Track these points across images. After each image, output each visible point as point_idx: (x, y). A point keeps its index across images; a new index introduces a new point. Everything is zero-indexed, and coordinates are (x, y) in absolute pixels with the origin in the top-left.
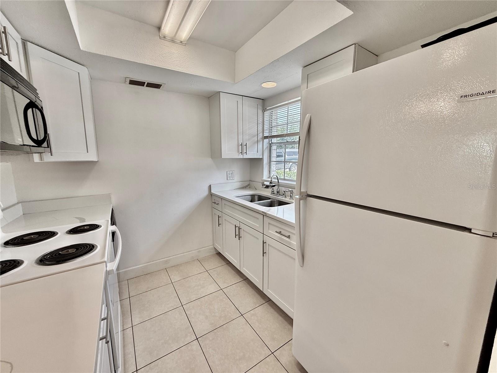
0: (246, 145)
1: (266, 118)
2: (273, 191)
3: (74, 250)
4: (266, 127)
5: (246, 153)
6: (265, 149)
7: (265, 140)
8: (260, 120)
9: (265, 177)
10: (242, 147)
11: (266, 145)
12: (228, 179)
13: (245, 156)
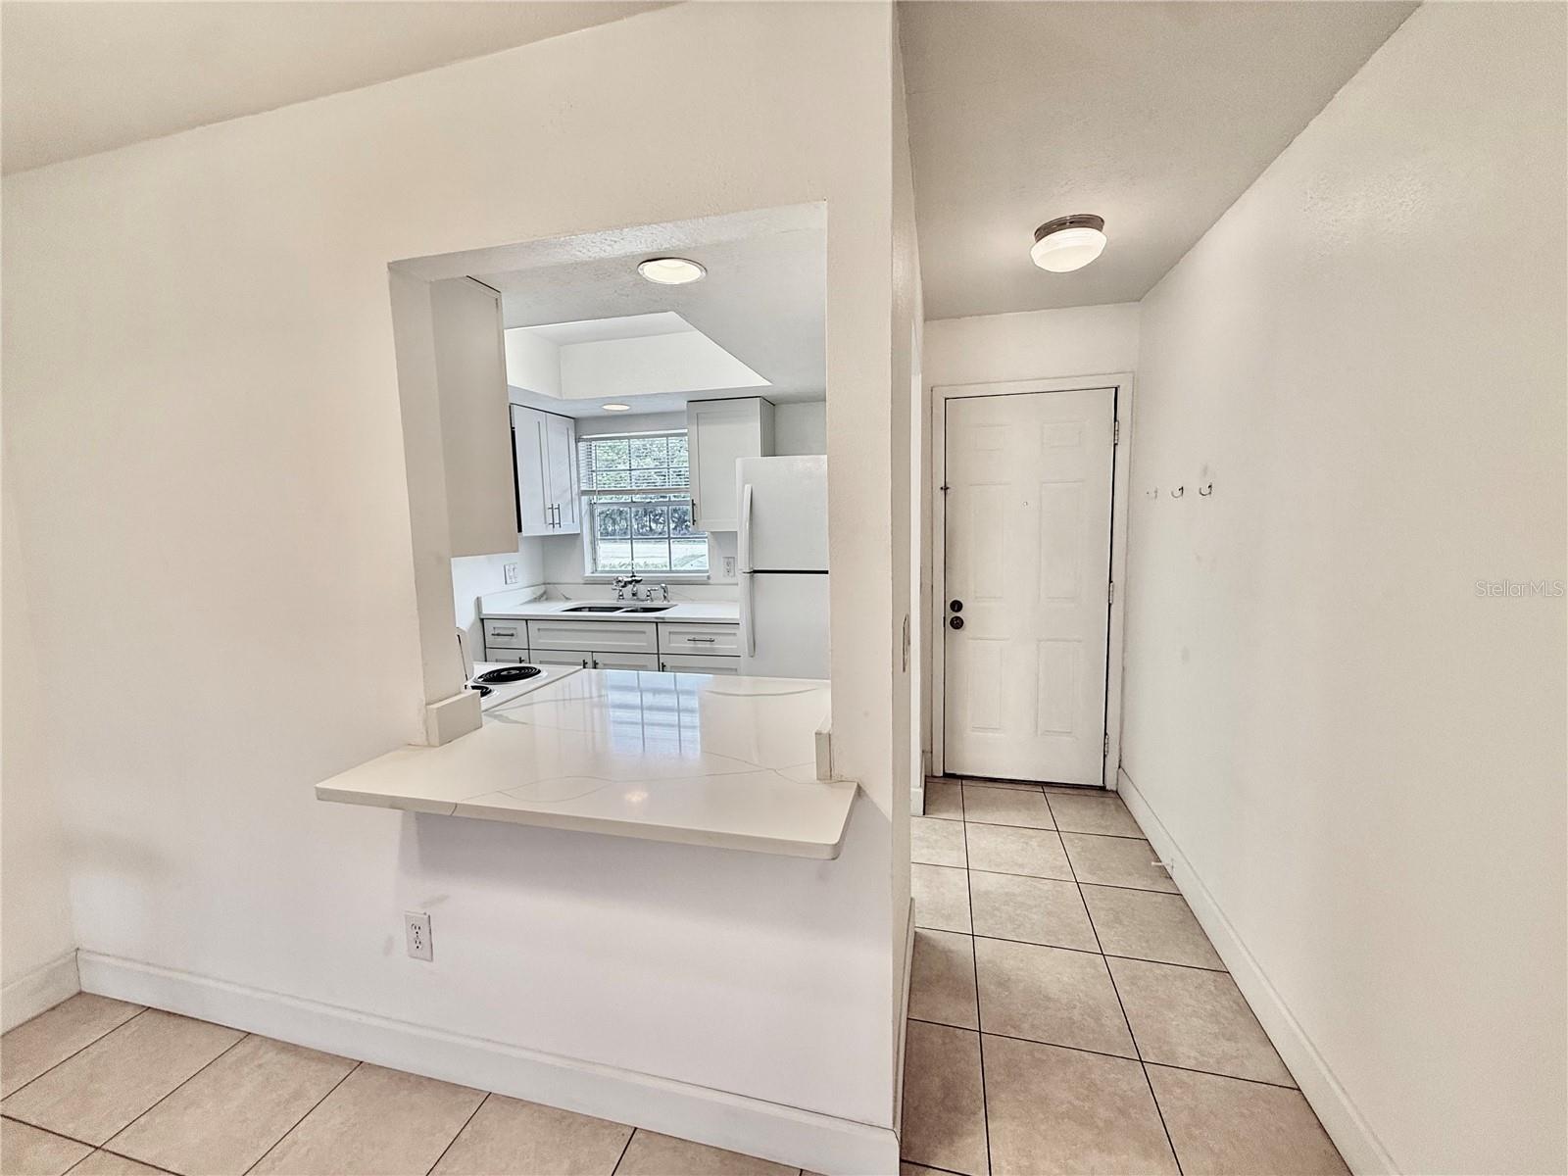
0: (558, 508)
1: (582, 456)
2: (622, 593)
3: (514, 672)
4: (584, 474)
5: (560, 523)
6: (585, 515)
7: (583, 498)
9: (588, 571)
10: (552, 512)
11: (585, 507)
12: (508, 581)
13: (558, 531)
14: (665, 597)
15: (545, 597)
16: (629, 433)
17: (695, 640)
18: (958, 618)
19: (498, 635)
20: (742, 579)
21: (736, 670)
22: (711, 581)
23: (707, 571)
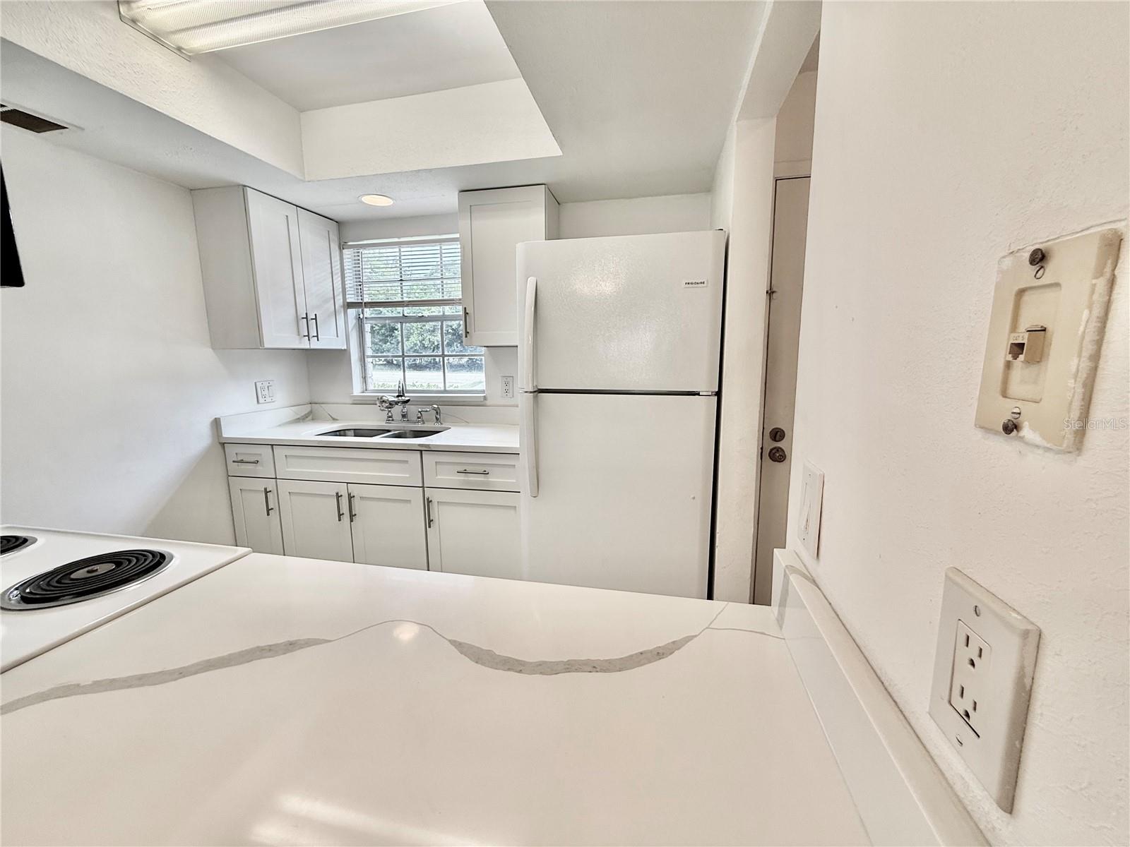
0: (316, 319)
1: (348, 264)
2: (390, 414)
4: (350, 282)
5: (317, 336)
6: (352, 330)
7: (349, 310)
8: (337, 267)
9: (357, 390)
10: (307, 322)
11: (352, 322)
12: (261, 400)
13: (315, 345)
14: (437, 419)
15: (310, 418)
16: (399, 238)
17: (465, 472)
18: (779, 449)
19: (242, 461)
20: (523, 401)
21: (515, 507)
22: (488, 402)
23: (483, 392)
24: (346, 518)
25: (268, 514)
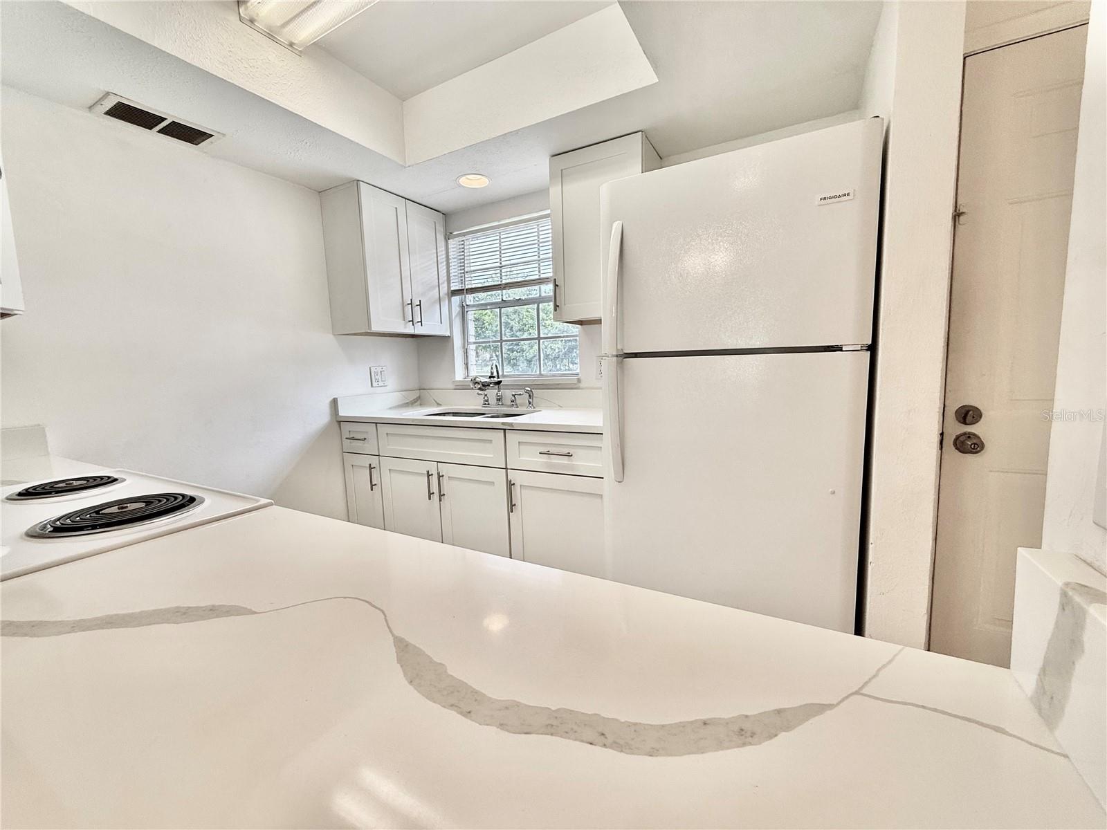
0: (420, 305)
1: (453, 253)
2: (486, 398)
4: (454, 271)
5: (421, 322)
6: (456, 316)
7: (453, 298)
8: (442, 257)
9: (459, 375)
10: (412, 308)
11: (456, 309)
12: (374, 384)
13: (419, 330)
14: (527, 402)
15: (418, 402)
16: (499, 221)
17: (548, 453)
19: (353, 439)
21: (602, 495)
22: (581, 385)
23: (578, 374)
24: (436, 497)
25: (372, 490)
